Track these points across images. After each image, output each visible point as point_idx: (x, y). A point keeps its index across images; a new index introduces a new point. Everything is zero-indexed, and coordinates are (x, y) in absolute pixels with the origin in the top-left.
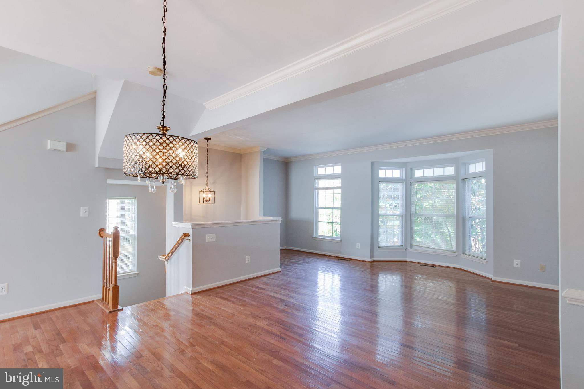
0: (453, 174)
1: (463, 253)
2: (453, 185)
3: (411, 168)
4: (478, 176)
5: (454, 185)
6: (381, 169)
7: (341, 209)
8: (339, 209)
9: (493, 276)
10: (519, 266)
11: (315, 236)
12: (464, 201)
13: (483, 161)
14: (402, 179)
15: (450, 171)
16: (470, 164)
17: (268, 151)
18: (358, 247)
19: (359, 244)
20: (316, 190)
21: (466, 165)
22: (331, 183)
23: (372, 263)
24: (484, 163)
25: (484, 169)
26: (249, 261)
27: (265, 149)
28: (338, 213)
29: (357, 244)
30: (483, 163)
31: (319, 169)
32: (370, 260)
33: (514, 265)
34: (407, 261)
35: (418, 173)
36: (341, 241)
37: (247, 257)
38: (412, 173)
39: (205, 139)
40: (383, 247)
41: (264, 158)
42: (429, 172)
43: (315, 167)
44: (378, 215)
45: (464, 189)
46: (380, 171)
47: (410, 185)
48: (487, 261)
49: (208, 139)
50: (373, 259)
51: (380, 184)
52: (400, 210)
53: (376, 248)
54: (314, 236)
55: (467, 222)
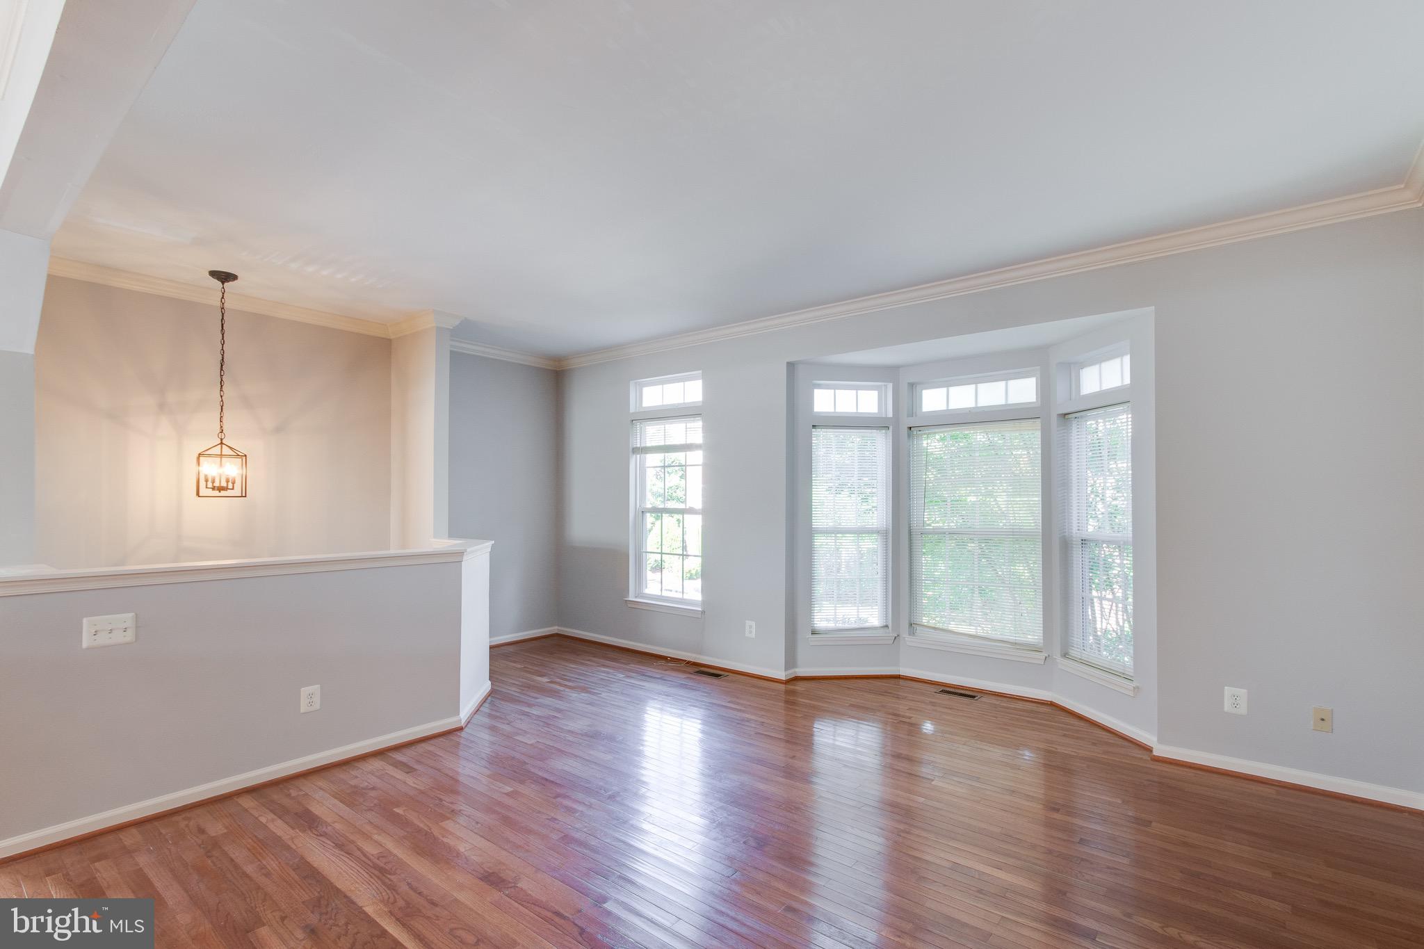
0: (1035, 400)
1: (1065, 655)
2: (1032, 435)
3: (912, 386)
4: (1106, 402)
5: (1038, 434)
6: (819, 386)
7: (702, 514)
8: (699, 514)
9: (1155, 739)
10: (1243, 709)
11: (636, 597)
12: (1066, 484)
13: (1121, 355)
14: (887, 419)
15: (1024, 391)
16: (1083, 365)
17: (465, 330)
18: (751, 632)
19: (753, 624)
20: (638, 456)
21: (1072, 368)
22: (677, 432)
23: (790, 687)
24: (1127, 359)
25: (1127, 381)
26: (317, 706)
27: (457, 323)
28: (695, 524)
29: (748, 623)
30: (1122, 360)
31: (646, 390)
32: (781, 675)
33: (1227, 707)
34: (898, 677)
35: (933, 400)
36: (703, 612)
37: (305, 691)
38: (915, 401)
39: (214, 274)
40: (827, 632)
41: (451, 352)
42: (962, 397)
43: (632, 383)
44: (810, 532)
45: (1065, 447)
46: (817, 393)
47: (909, 436)
48: (1138, 687)
49: (224, 277)
50: (795, 672)
51: (815, 432)
52: (878, 514)
53: (803, 635)
54: (631, 598)
55: (1077, 555)
